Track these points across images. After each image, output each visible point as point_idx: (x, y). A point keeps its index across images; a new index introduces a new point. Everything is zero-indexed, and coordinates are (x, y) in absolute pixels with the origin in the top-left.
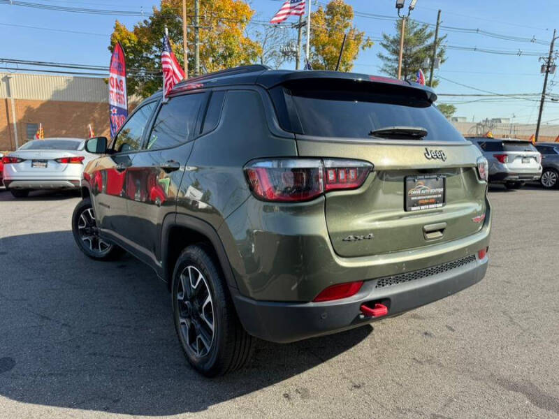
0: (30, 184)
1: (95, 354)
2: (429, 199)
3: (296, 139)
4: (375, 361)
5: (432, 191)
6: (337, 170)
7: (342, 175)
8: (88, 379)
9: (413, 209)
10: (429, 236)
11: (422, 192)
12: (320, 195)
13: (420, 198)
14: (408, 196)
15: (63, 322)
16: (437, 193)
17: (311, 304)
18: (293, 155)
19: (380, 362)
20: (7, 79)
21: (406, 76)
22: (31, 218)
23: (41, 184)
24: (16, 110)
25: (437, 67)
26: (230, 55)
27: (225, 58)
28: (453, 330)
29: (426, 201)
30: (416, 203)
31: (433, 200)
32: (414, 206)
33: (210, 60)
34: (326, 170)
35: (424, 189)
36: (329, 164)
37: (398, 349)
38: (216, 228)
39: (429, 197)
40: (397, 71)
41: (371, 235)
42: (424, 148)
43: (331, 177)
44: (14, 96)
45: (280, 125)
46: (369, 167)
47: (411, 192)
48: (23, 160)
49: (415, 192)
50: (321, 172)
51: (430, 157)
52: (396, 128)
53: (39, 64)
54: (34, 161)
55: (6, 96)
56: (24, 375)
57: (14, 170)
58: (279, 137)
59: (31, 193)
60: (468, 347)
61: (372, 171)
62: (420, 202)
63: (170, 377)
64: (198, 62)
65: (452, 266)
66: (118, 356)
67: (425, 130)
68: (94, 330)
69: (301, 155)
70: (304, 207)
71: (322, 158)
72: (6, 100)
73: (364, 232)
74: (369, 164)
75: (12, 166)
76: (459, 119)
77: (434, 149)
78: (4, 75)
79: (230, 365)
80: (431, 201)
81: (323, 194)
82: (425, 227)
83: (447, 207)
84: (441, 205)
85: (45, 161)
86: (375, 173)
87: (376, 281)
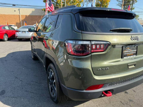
0: (22, 37)
1: (26, 91)
3: (82, 33)
4: (108, 102)
5: (132, 51)
6: (96, 45)
7: (98, 47)
8: (22, 100)
9: (124, 58)
10: (130, 67)
11: (129, 51)
12: (89, 54)
13: (127, 54)
14: (123, 53)
15: (21, 79)
16: (134, 52)
17: (85, 91)
18: (80, 39)
19: (110, 103)
20: (19, 10)
21: (124, 7)
22: (21, 47)
23: (24, 37)
24: (21, 18)
25: (134, 4)
26: (74, 2)
27: (73, 2)
28: (135, 92)
29: (130, 55)
30: (126, 56)
31: (133, 54)
32: (125, 57)
33: (69, 3)
34: (92, 45)
36: (93, 43)
37: (116, 98)
38: (56, 61)
39: (131, 53)
40: (122, 5)
41: (108, 68)
42: (130, 36)
43: (94, 47)
44: (21, 14)
45: (77, 28)
46: (109, 44)
47: (125, 52)
48: (20, 31)
49: (126, 52)
50: (90, 46)
51: (133, 39)
52: (120, 28)
53: (26, 6)
54: (22, 31)
55: (19, 14)
56: (6, 97)
57: (18, 34)
58: (77, 32)
59: (22, 40)
60: (140, 99)
61: (110, 45)
62: (127, 55)
63: (45, 102)
64: (66, 4)
65: (137, 77)
66: (32, 93)
67: (132, 29)
68: (28, 83)
69: (83, 39)
70: (83, 58)
71: (90, 41)
72: (19, 15)
73: (106, 67)
74: (109, 43)
75: (17, 33)
76: (140, 19)
77: (134, 36)
79: (61, 101)
81: (91, 54)
82: (129, 64)
83: (138, 56)
84: (135, 56)
85: (25, 32)
86: (111, 46)
87: (109, 84)
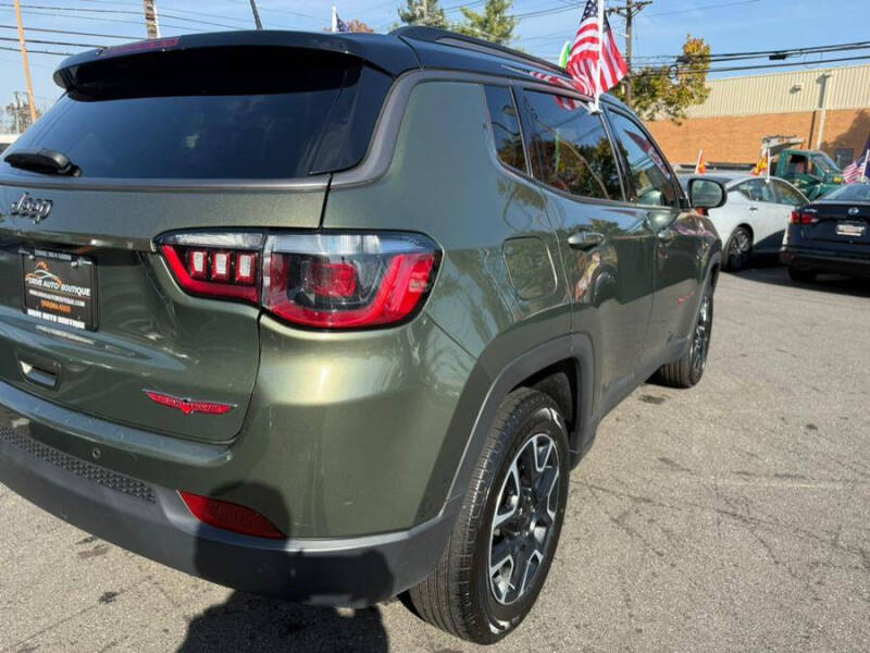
2: (58, 303)
9: (30, 312)
11: (45, 284)
13: (41, 295)
16: (75, 297)
20: (823, 79)
24: (825, 127)
29: (53, 306)
31: (68, 309)
35: (49, 279)
39: (57, 298)
44: (828, 105)
55: (816, 108)
62: (44, 303)
72: (814, 113)
78: (821, 74)
80: (62, 308)
